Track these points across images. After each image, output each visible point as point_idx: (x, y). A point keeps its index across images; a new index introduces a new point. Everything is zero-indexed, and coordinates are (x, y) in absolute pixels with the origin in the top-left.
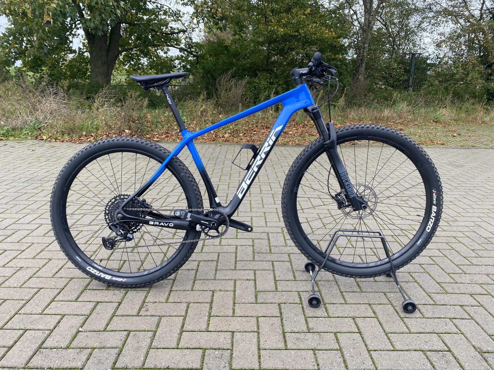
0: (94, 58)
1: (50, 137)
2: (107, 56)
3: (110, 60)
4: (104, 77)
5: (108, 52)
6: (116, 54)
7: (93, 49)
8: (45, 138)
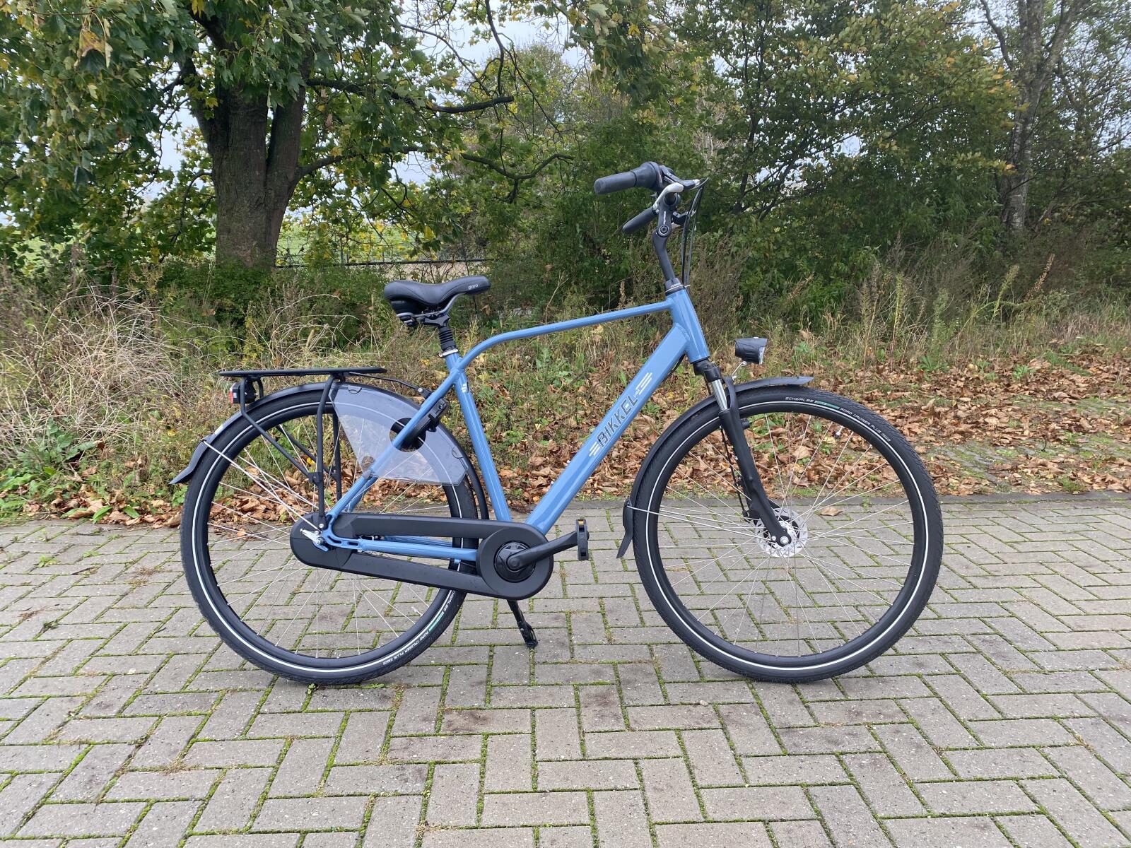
0: (228, 191)
1: (119, 502)
2: (265, 185)
3: (273, 195)
4: (258, 245)
5: (267, 172)
6: (291, 177)
7: (225, 163)
8: (96, 506)
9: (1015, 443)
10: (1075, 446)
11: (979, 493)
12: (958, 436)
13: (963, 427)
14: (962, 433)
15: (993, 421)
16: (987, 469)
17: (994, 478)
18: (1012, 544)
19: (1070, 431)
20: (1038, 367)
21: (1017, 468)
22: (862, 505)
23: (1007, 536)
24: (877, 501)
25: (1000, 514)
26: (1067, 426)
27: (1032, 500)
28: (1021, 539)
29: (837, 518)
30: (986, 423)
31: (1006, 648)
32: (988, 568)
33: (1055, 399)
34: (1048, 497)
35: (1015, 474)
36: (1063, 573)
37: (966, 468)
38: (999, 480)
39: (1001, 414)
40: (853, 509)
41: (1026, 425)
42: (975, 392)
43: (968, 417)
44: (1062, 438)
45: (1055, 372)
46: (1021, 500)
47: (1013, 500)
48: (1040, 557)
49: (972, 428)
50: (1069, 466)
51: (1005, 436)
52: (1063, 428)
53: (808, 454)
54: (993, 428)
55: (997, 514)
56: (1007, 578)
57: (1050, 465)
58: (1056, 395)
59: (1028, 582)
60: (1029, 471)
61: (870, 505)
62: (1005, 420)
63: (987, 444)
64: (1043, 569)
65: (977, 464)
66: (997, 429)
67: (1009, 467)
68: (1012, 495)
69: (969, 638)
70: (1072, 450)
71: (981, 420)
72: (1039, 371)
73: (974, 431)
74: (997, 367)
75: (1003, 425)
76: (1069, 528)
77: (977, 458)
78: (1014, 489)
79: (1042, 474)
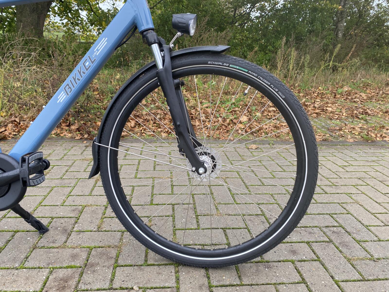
9: (339, 119)
10: (366, 120)
11: (325, 140)
12: (315, 115)
13: (317, 111)
14: (317, 113)
15: (330, 109)
16: (328, 129)
17: (331, 134)
18: (343, 167)
19: (363, 114)
20: (347, 90)
21: (341, 129)
22: (269, 144)
23: (340, 162)
24: (277, 142)
25: (335, 151)
26: (361, 112)
27: (350, 144)
28: (347, 164)
29: (256, 150)
30: (327, 110)
31: (348, 238)
32: (332, 180)
33: (354, 102)
34: (357, 143)
35: (341, 132)
36: (372, 185)
37: (318, 128)
38: (334, 134)
39: (333, 107)
40: (264, 146)
41: (344, 111)
42: (322, 98)
43: (319, 107)
44: (360, 117)
45: (353, 92)
46: (344, 144)
47: (341, 144)
48: (358, 175)
49: (321, 111)
50: (364, 129)
51: (335, 115)
52: (359, 113)
53: (247, 120)
54: (330, 112)
55: (334, 150)
56: (342, 187)
57: (357, 128)
58: (355, 100)
59: (354, 191)
60: (347, 131)
61: (273, 144)
62: (335, 109)
63: (327, 118)
64: (360, 182)
65: (323, 127)
66: (331, 112)
67: (338, 129)
68: (340, 142)
69: (324, 229)
70: (365, 122)
71: (325, 108)
72: (347, 91)
73: (322, 113)
74: (330, 89)
75: (334, 111)
76: (370, 159)
77: (323, 124)
78: (341, 139)
79: (353, 132)
